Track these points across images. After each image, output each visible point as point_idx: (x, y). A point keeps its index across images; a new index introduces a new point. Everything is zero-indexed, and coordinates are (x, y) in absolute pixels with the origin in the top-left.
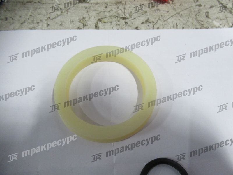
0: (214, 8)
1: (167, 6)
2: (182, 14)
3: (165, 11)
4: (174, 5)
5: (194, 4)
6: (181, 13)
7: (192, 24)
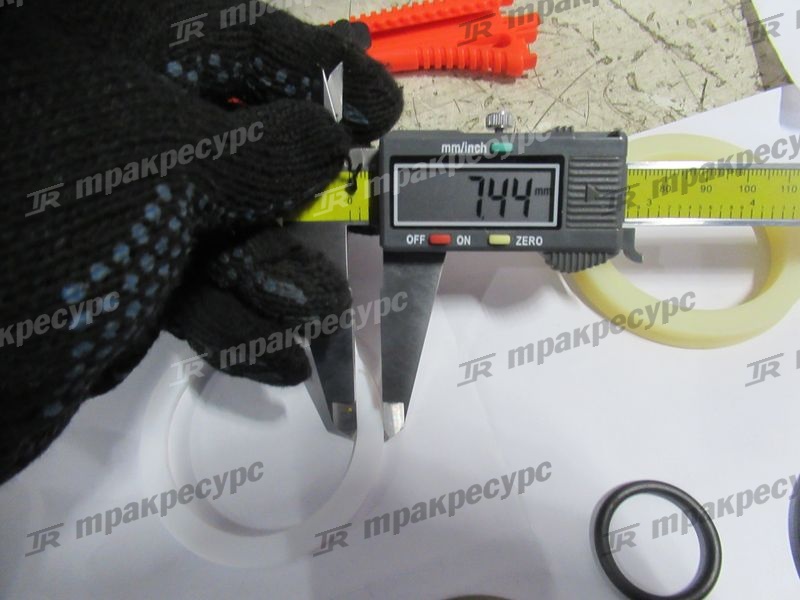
0: (644, 58)
1: (524, 87)
2: (568, 100)
3: (524, 102)
4: (541, 79)
5: (591, 62)
6: (565, 97)
7: (603, 119)
